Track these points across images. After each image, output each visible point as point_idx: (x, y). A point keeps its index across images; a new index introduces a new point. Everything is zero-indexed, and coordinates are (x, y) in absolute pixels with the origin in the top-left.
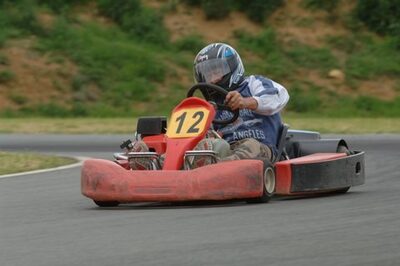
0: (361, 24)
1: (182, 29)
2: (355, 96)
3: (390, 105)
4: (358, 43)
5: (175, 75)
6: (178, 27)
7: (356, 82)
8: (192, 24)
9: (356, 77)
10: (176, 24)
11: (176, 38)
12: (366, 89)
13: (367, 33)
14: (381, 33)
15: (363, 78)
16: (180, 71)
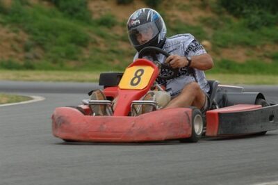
0: (223, 9)
1: (101, 10)
2: (218, 59)
3: (242, 66)
4: (221, 23)
5: (95, 42)
6: (97, 9)
7: (220, 50)
8: (108, 7)
9: (219, 46)
10: (96, 7)
11: (96, 17)
12: (227, 55)
13: (227, 16)
14: (237, 16)
15: (225, 46)
16: (99, 39)
